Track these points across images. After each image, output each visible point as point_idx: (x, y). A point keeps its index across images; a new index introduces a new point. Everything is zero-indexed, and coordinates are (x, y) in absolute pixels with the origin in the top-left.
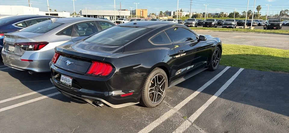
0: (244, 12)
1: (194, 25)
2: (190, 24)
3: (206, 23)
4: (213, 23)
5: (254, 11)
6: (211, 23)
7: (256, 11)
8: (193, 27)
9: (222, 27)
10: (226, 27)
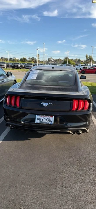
0: (30, 58)
1: (5, 67)
2: (3, 66)
3: (14, 65)
4: (19, 66)
5: (36, 58)
6: (18, 66)
7: (37, 58)
8: (5, 68)
9: (26, 69)
10: (28, 69)
